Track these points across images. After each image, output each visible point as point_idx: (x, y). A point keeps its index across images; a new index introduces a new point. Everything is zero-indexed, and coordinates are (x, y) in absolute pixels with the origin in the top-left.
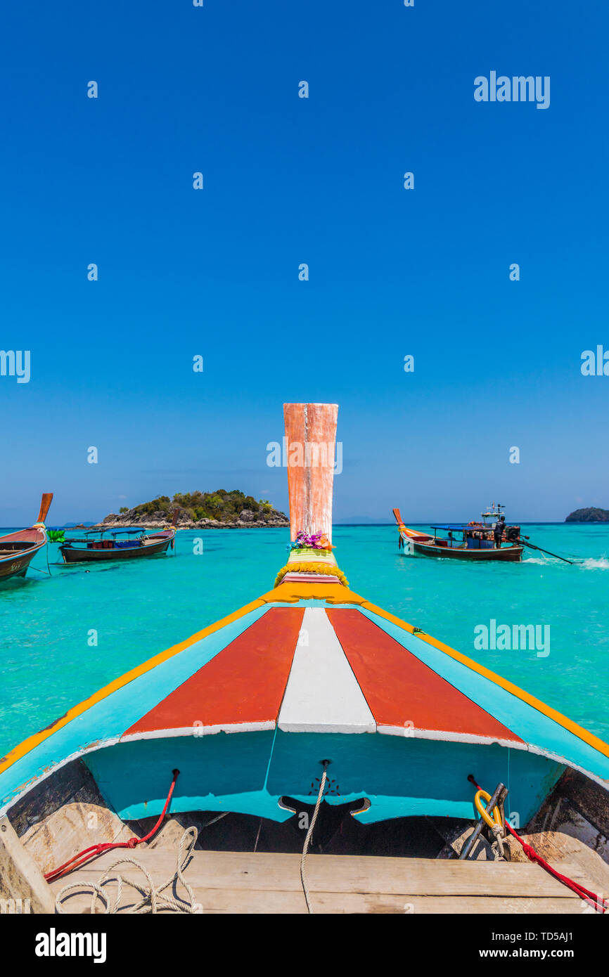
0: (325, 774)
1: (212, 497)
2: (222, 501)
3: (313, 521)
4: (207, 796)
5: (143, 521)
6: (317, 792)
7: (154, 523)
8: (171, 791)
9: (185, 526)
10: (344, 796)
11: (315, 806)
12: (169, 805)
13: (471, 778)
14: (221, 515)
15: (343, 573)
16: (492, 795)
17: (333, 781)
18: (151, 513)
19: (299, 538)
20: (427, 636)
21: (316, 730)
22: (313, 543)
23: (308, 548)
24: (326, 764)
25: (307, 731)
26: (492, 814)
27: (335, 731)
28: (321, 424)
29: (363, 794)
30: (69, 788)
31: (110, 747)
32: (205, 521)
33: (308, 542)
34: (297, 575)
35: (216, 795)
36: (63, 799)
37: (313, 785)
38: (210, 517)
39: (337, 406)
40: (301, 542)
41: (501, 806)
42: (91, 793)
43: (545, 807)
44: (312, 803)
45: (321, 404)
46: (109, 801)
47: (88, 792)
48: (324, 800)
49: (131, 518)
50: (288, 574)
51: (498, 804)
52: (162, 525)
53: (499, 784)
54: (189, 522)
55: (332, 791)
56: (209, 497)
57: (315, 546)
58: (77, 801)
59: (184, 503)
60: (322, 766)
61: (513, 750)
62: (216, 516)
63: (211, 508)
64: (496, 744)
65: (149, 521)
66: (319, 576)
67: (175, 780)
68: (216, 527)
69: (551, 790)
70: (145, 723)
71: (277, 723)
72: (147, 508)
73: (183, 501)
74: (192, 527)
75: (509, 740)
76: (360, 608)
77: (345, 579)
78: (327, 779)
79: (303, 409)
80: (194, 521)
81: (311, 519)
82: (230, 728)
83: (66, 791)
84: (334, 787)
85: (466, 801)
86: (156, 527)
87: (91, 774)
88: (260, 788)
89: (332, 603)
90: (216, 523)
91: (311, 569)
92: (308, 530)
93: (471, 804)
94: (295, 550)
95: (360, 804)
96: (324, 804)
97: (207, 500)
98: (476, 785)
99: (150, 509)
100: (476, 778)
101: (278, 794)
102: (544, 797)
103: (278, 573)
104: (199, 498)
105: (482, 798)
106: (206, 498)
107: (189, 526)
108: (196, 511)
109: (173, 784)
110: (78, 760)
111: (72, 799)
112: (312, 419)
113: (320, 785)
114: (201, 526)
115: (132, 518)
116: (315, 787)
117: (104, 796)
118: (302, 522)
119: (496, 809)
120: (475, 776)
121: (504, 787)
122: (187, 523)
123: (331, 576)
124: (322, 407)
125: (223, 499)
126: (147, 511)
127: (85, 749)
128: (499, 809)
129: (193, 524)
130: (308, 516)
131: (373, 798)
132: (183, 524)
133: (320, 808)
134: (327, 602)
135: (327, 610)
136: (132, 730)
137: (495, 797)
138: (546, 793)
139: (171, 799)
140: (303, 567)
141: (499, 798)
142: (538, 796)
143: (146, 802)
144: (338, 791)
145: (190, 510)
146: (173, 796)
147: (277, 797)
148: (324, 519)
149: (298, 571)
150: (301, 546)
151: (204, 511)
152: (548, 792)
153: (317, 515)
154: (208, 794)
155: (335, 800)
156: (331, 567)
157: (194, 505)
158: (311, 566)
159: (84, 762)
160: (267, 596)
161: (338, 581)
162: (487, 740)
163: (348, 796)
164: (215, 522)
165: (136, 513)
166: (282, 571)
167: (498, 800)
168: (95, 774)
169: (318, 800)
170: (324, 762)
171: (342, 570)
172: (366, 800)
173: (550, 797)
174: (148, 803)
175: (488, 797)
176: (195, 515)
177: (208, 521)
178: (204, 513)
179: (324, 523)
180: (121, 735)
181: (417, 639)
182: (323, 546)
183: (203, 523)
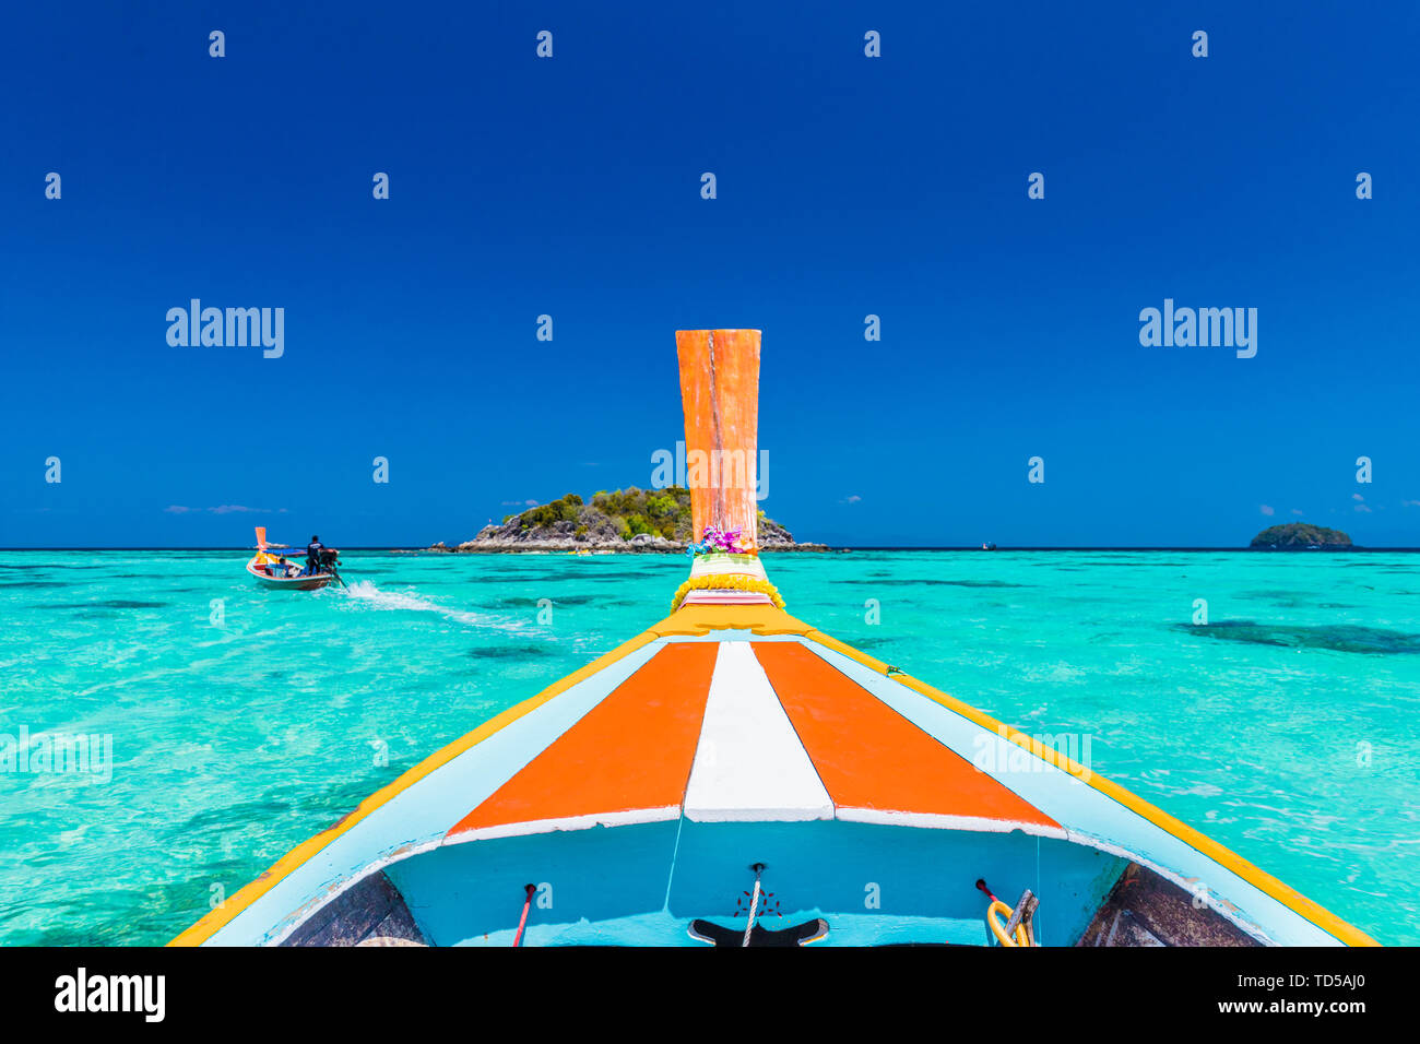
0: (758, 885)
1: (659, 498)
2: (676, 505)
3: (727, 511)
4: (578, 923)
5: (534, 538)
6: (746, 911)
7: (553, 542)
8: (524, 917)
9: (608, 548)
10: (788, 916)
11: (743, 933)
12: (521, 936)
13: (981, 884)
14: (675, 530)
15: (776, 589)
16: (1014, 908)
17: (771, 895)
18: (548, 524)
19: (707, 537)
20: (909, 678)
21: (743, 818)
22: (729, 544)
23: (720, 552)
24: (759, 870)
25: (729, 820)
26: (1014, 936)
27: (771, 818)
28: (735, 360)
29: (816, 913)
30: (367, 916)
31: (429, 852)
32: (642, 538)
33: (720, 544)
34: (705, 593)
35: (591, 921)
36: (359, 933)
37: (739, 902)
38: (655, 532)
39: (760, 332)
40: (710, 543)
41: (1029, 923)
42: (402, 923)
43: (1095, 924)
44: (740, 929)
45: (733, 331)
46: (430, 936)
47: (396, 922)
48: (758, 925)
49: (513, 532)
50: (691, 594)
51: (1024, 921)
52: (567, 545)
53: (1024, 891)
54: (616, 541)
55: (770, 910)
56: (652, 498)
57: (731, 549)
58: (379, 935)
59: (610, 508)
60: (753, 872)
61: (1043, 839)
62: (665, 530)
63: (657, 517)
64: (1018, 832)
65: (544, 538)
66: (739, 594)
67: (529, 899)
68: (662, 549)
69: (1104, 898)
70: (483, 815)
71: (682, 811)
72: (541, 515)
73: (608, 504)
74: (619, 550)
75: (1038, 825)
76: (804, 641)
77: (779, 598)
78: (762, 892)
79: (707, 339)
80: (625, 539)
81: (725, 508)
82: (612, 819)
83: (363, 921)
84: (772, 904)
85: (975, 918)
86: (556, 549)
87: (401, 897)
88: (659, 908)
89: (761, 634)
90: (663, 544)
91: (727, 584)
92: (720, 525)
93: (981, 923)
94: (701, 556)
95: (812, 928)
96: (757, 930)
97: (649, 503)
98: (989, 894)
99: (546, 516)
100: (989, 884)
101: (686, 916)
102: (1094, 909)
103: (677, 592)
104: (635, 499)
105: (999, 913)
106: (649, 499)
107: (616, 548)
108: (629, 521)
109: (527, 906)
110: (380, 875)
111: (373, 933)
112: (721, 353)
113: (751, 901)
114: (637, 549)
115: (516, 533)
116: (743, 905)
117: (422, 929)
118: (710, 514)
119: (1021, 928)
120: (986, 880)
121: (1033, 895)
122: (611, 543)
123: (757, 594)
124: (735, 335)
125: (678, 501)
126: (540, 520)
127: (390, 856)
128: (1026, 929)
129: (623, 544)
130: (720, 503)
131: (833, 918)
132: (605, 544)
133: (752, 934)
134: (754, 632)
135: (753, 644)
136: (461, 827)
137: (1018, 910)
138: (1095, 903)
139: (524, 929)
140: (714, 581)
141: (1025, 912)
142: (1085, 909)
143: (486, 934)
144: (780, 910)
145: (620, 521)
146: (526, 925)
147: (687, 921)
148: (744, 507)
149: (707, 588)
150: (710, 551)
151: (645, 521)
152: (1099, 902)
153: (733, 502)
154: (579, 920)
155: (774, 924)
156: (757, 580)
157: (626, 511)
158: (728, 579)
159: (388, 878)
160: (659, 627)
161: (769, 601)
162: (1005, 826)
163: (793, 916)
164: (660, 541)
165: (522, 523)
166: (681, 589)
167: (1024, 915)
168: (405, 894)
169: (749, 923)
170: (755, 867)
171: (775, 585)
172: (821, 922)
173: (1104, 909)
174: (489, 936)
175: (1008, 910)
176: (627, 529)
177: (648, 539)
178: (644, 525)
179: (745, 514)
180: (444, 834)
181: (893, 683)
182: (745, 549)
183: (640, 543)
